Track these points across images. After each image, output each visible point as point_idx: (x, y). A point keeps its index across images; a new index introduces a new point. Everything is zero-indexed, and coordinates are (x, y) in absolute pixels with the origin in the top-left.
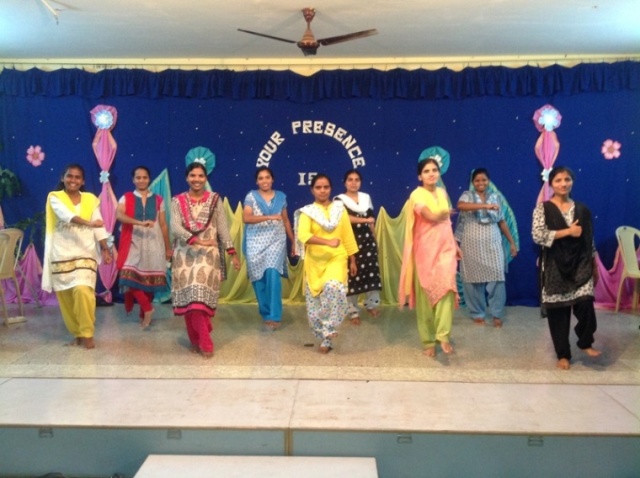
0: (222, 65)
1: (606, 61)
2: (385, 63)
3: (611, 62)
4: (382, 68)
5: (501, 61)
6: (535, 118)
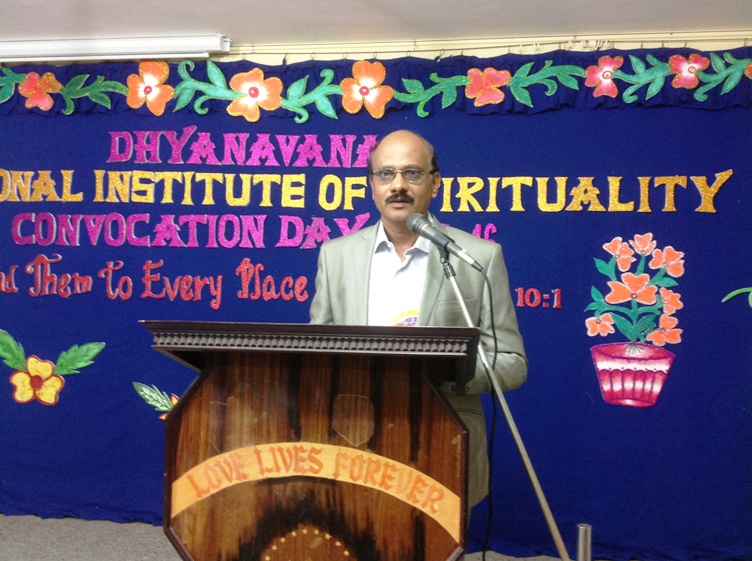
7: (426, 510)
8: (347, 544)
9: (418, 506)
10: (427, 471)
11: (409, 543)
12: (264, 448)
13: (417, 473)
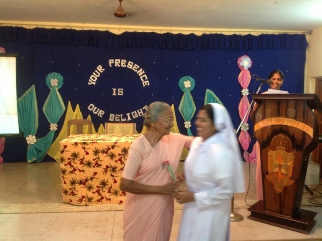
0: (69, 26)
1: (274, 33)
2: (161, 30)
3: (277, 34)
4: (159, 32)
5: (221, 31)
6: (238, 62)
7: (306, 131)
8: (289, 138)
9: (304, 130)
10: (307, 123)
11: (302, 137)
12: (273, 119)
13: (304, 124)
